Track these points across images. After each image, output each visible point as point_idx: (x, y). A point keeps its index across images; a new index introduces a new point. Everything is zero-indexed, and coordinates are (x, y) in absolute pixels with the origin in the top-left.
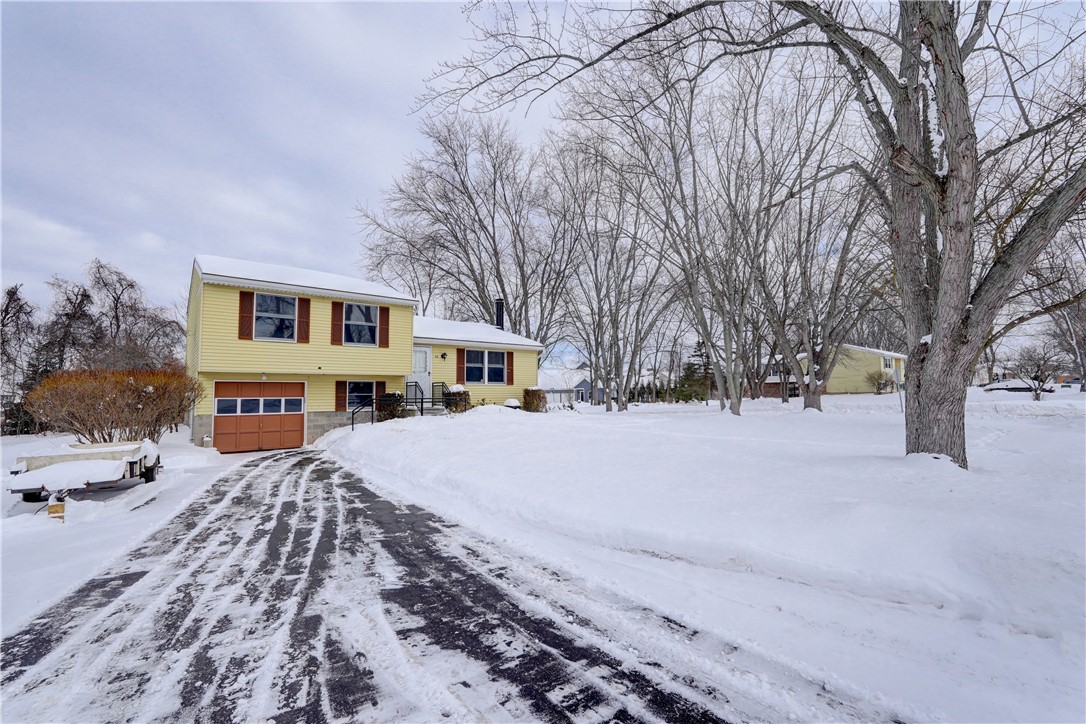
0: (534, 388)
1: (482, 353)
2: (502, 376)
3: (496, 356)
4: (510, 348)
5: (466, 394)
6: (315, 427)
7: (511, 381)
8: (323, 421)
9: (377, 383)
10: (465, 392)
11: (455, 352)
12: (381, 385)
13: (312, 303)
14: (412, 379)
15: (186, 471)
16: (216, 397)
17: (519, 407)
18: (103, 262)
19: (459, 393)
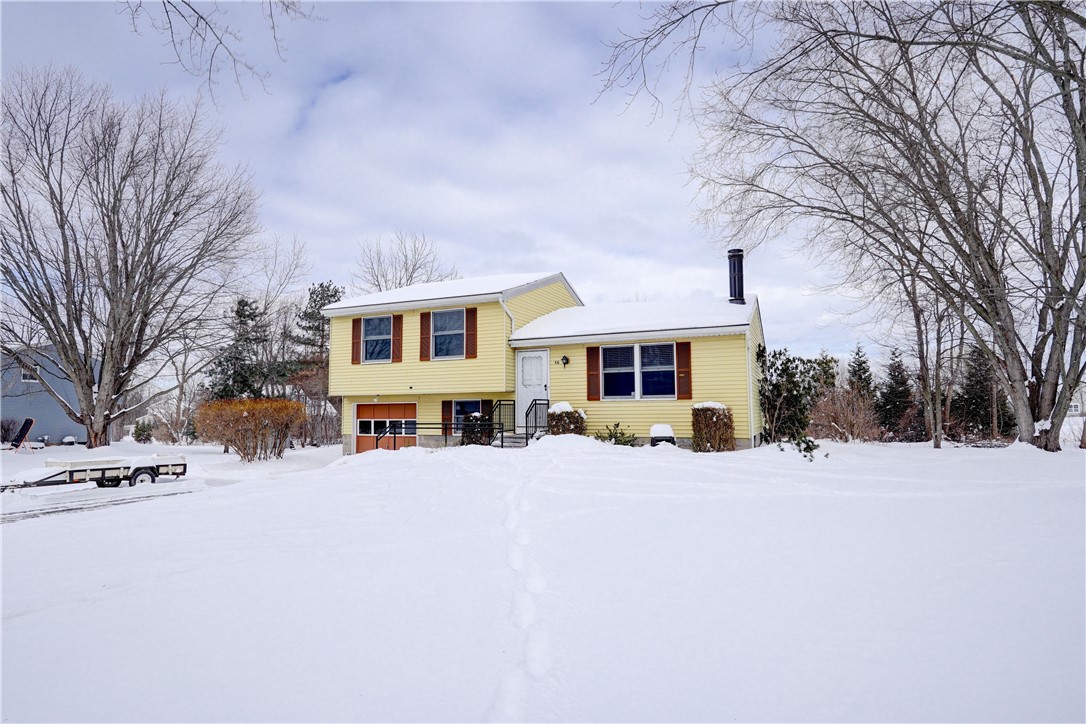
1: (630, 350)
2: (671, 385)
3: (656, 353)
4: (683, 336)
7: (686, 394)
8: (432, 445)
9: (484, 401)
11: (584, 353)
12: (487, 404)
13: (404, 319)
16: (357, 419)
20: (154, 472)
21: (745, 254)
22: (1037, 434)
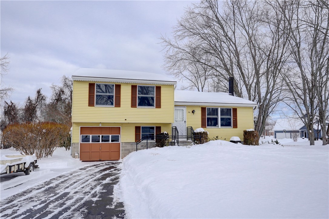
0: (249, 130)
1: (217, 109)
2: (230, 123)
3: (226, 111)
4: (234, 106)
5: (205, 134)
6: (125, 150)
7: (235, 126)
8: (129, 147)
9: (156, 127)
10: (204, 132)
11: (200, 109)
12: (158, 128)
13: (121, 87)
14: (175, 125)
15: (51, 170)
16: (81, 134)
17: (240, 142)
18: (67, 77)
19: (200, 133)
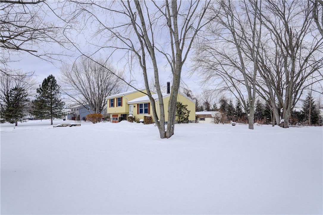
1: (143, 104)
7: (149, 113)
11: (137, 105)
13: (115, 99)
16: (112, 117)
20: (75, 125)
21: (170, 83)
22: (280, 123)
